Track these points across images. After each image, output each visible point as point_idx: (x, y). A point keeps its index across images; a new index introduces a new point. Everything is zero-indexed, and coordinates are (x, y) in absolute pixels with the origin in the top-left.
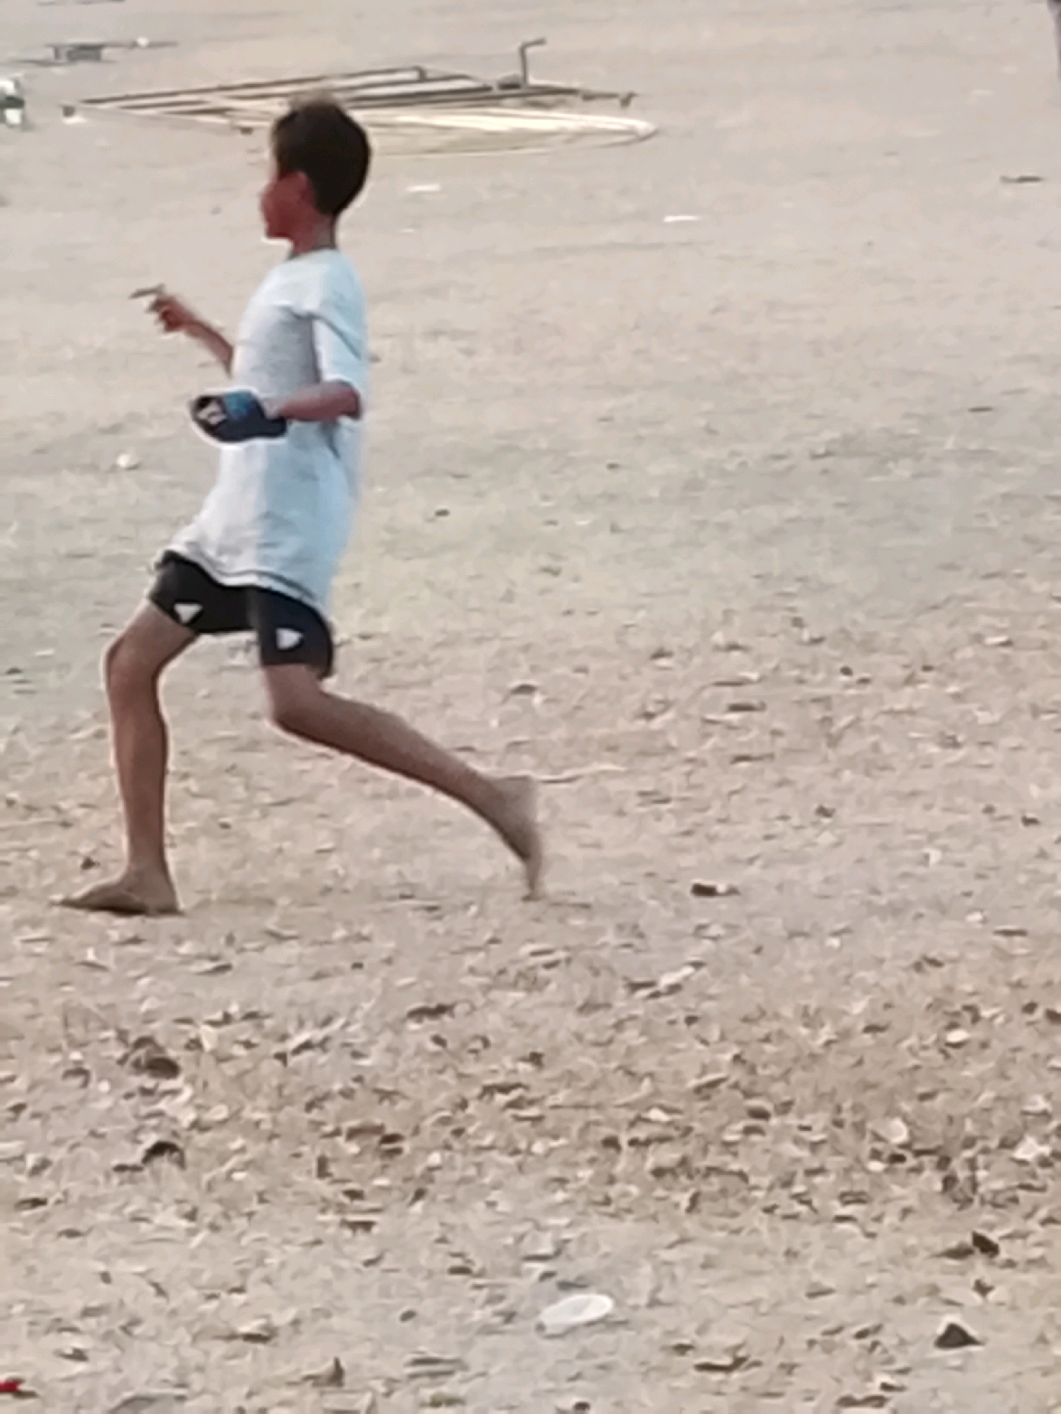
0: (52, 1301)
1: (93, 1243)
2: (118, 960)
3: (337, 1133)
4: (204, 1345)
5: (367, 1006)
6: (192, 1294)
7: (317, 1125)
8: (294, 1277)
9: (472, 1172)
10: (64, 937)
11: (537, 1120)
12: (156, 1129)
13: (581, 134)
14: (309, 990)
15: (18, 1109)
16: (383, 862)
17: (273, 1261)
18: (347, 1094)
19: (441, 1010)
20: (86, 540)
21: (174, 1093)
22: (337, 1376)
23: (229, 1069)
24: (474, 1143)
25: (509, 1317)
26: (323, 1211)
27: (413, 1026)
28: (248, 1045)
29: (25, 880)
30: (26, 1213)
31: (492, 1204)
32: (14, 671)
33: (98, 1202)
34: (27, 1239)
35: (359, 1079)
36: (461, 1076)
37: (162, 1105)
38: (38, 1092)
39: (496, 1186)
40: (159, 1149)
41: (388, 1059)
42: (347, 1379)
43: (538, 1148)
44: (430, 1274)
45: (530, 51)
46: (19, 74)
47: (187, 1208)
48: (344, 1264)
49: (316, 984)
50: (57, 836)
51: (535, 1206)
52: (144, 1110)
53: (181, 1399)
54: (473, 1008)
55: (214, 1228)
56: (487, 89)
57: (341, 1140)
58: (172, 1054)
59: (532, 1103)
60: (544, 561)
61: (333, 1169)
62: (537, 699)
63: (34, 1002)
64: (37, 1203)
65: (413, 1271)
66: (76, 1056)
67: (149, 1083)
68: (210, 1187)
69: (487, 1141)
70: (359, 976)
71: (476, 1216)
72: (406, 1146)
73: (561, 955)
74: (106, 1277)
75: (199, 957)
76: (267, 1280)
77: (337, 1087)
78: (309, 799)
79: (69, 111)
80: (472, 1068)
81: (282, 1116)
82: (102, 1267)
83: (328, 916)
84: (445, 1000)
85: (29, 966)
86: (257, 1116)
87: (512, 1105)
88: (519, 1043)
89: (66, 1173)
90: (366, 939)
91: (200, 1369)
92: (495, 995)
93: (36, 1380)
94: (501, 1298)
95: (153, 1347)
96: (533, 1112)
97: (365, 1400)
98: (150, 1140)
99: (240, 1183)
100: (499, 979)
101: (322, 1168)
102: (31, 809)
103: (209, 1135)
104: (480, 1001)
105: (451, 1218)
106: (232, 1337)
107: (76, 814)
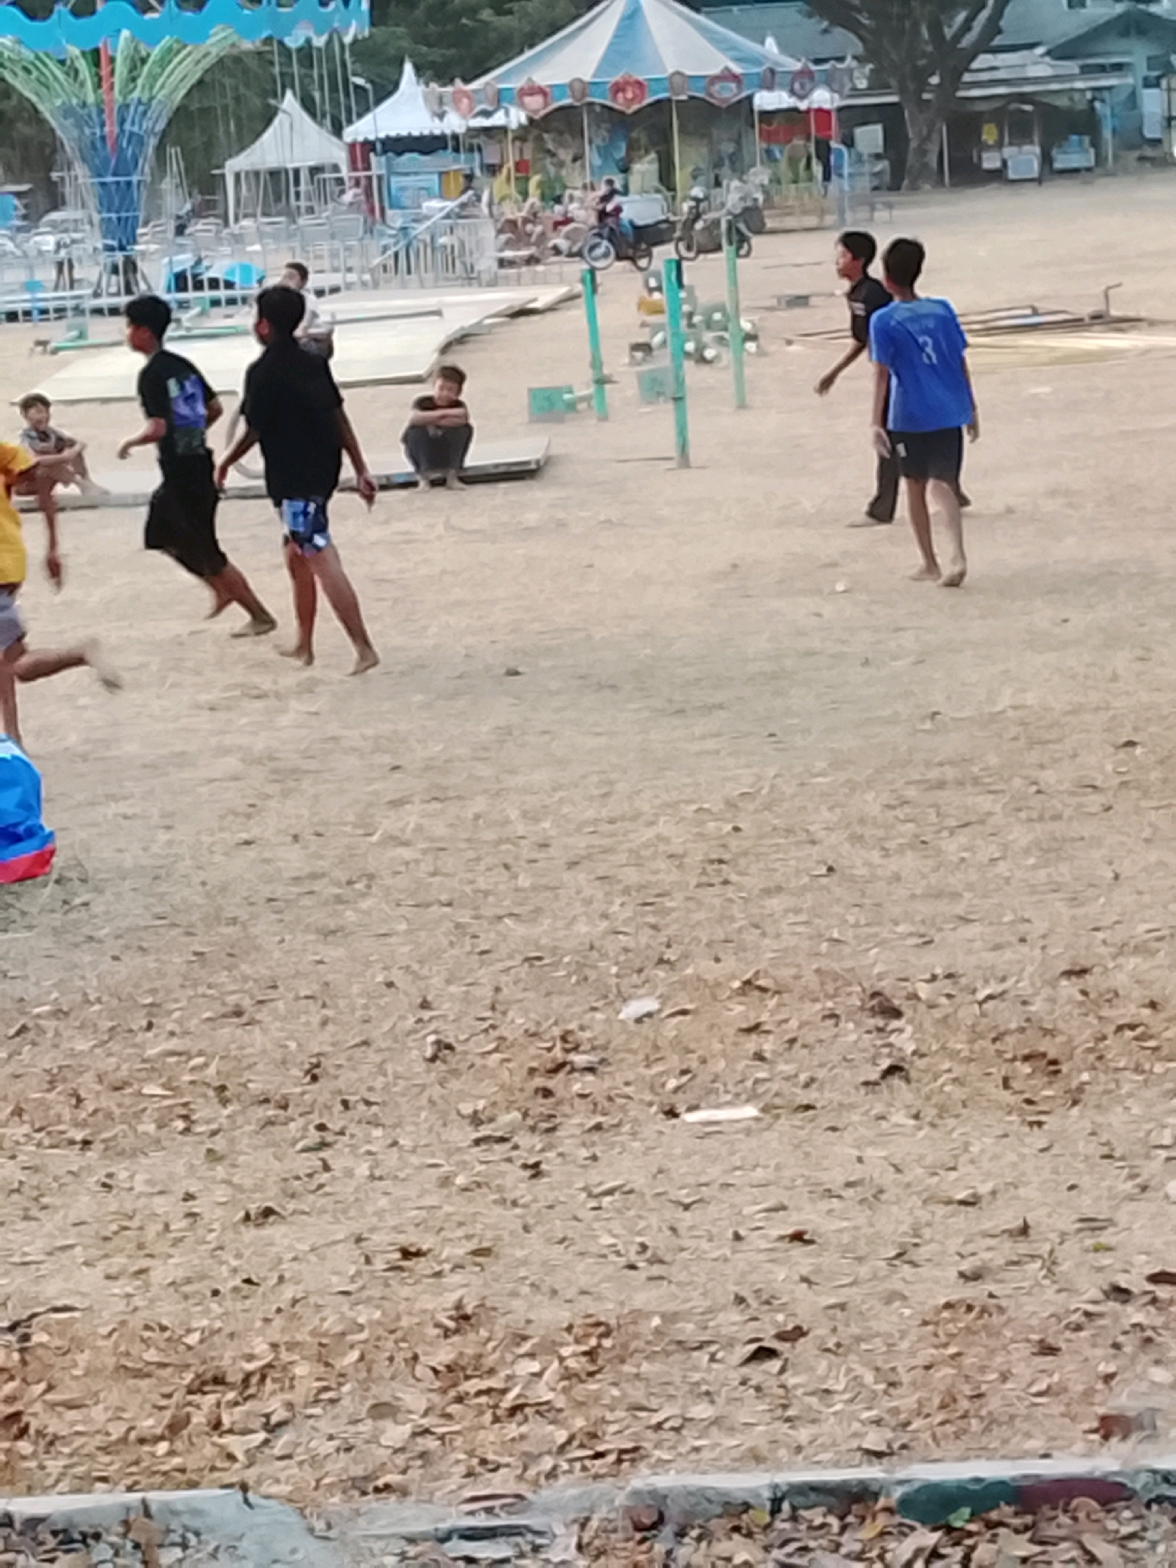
0: (824, 1177)
1: (848, 1137)
2: (856, 937)
3: (1014, 1059)
4: (931, 1207)
5: (1030, 969)
6: (920, 1171)
7: (999, 1053)
8: (991, 1160)
9: (1113, 1086)
10: (817, 921)
11: (1155, 1049)
12: (889, 1055)
13: (1147, 351)
14: (989, 957)
15: (793, 1041)
16: (1035, 867)
17: (975, 1149)
18: (1022, 1030)
19: (1083, 972)
20: (816, 644)
21: (900, 1031)
22: (1024, 1230)
23: (937, 1014)
24: (1113, 1065)
25: (1144, 1188)
26: (1009, 1113)
27: (1064, 982)
28: (949, 996)
29: (788, 881)
30: (800, 1115)
31: (1127, 1109)
32: (772, 735)
33: (852, 1106)
34: (802, 1133)
35: (1028, 1020)
36: (1100, 1018)
37: (893, 1039)
38: (805, 1030)
39: (1130, 1095)
40: (892, 1070)
41: (1047, 1006)
42: (1031, 1232)
43: (1158, 1068)
44: (1087, 1158)
45: (1111, 292)
46: (756, 318)
47: (914, 1111)
48: (1026, 1151)
49: (992, 954)
50: (809, 849)
51: (1159, 1109)
52: (879, 1043)
53: (916, 1245)
54: (1106, 969)
55: (933, 1125)
56: (1081, 320)
57: (1018, 1064)
58: (896, 1002)
59: (1151, 1037)
60: (1139, 652)
61: (1014, 1084)
62: (1138, 750)
63: (798, 966)
64: (808, 1107)
65: (1074, 1155)
66: (830, 1004)
67: (881, 1023)
68: (928, 1098)
69: (1121, 1064)
70: (1024, 949)
71: (1116, 1117)
72: (1065, 1068)
73: (1165, 932)
74: (860, 1160)
75: (911, 934)
76: (972, 1162)
77: (1013, 1026)
78: (982, 822)
79: (789, 342)
80: (1106, 1012)
81: (976, 1047)
82: (856, 1153)
83: (1000, 905)
84: (1085, 963)
85: (793, 941)
86: (959, 1046)
87: (1136, 1039)
88: (1137, 993)
89: (828, 1086)
90: (1028, 921)
91: (929, 1225)
92: (1121, 960)
93: (814, 1232)
94: (1137, 1176)
95: (895, 1209)
96: (1152, 1043)
97: (1047, 1247)
98: (885, 1064)
99: (949, 1094)
100: (1122, 950)
101: (1006, 1083)
102: (789, 831)
103: (925, 1060)
104: (1111, 965)
105: (1099, 1119)
106: (949, 1202)
107: (822, 834)
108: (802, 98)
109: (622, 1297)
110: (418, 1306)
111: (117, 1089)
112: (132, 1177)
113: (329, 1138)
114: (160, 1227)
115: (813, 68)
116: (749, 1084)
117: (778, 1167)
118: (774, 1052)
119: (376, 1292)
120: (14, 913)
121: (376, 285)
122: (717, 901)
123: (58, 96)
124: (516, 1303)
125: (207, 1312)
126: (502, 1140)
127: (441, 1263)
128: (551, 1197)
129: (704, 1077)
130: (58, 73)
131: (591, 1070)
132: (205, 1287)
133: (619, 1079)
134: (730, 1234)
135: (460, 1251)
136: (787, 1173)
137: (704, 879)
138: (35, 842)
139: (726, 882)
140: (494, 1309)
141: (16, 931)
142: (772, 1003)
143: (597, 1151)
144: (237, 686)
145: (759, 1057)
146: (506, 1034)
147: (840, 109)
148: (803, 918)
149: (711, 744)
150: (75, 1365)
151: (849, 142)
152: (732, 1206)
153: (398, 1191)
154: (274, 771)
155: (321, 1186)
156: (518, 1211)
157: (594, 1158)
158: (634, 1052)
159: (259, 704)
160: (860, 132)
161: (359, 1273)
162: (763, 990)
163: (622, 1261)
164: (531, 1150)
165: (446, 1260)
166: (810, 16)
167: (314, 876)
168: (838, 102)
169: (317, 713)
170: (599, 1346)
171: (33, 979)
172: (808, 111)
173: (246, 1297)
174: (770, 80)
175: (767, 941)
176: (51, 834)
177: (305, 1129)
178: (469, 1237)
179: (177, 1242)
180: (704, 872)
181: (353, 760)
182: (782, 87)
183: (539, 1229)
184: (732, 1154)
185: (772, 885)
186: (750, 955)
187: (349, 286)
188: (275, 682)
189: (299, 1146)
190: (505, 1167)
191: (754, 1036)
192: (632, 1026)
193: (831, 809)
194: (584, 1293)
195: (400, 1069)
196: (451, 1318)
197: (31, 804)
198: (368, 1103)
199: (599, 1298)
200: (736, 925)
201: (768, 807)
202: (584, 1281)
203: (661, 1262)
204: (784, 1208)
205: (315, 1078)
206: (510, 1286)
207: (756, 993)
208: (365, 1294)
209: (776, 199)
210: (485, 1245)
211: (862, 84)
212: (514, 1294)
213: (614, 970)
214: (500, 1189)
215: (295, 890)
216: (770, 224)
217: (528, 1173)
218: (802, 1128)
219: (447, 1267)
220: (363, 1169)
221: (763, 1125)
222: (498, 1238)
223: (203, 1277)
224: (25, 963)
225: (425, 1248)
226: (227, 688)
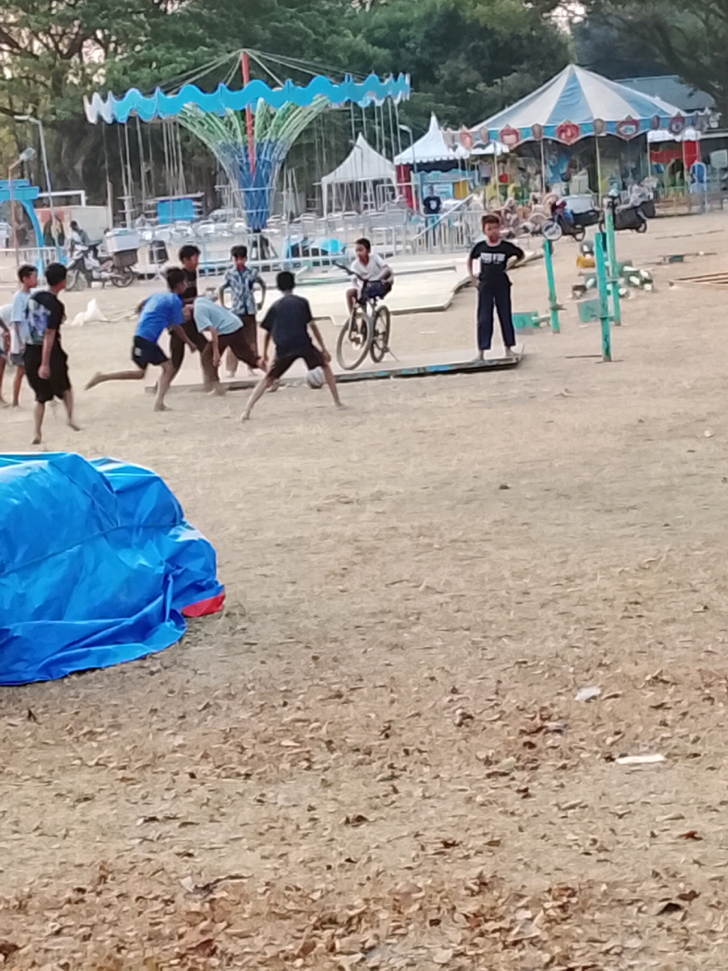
0: (707, 798)
1: (722, 773)
2: (723, 650)
10: (698, 640)
15: (685, 714)
20: (693, 469)
29: (679, 615)
30: (691, 760)
32: (667, 525)
33: (723, 755)
34: (692, 772)
38: (692, 707)
46: (650, 269)
50: (692, 596)
63: (687, 668)
64: (696, 755)
66: (707, 691)
79: (671, 284)
82: (726, 783)
85: (683, 652)
89: (707, 742)
93: (702, 833)
102: (679, 584)
107: (699, 586)
108: (676, 133)
109: (582, 872)
110: (454, 876)
111: (265, 742)
112: (276, 796)
113: (397, 773)
114: (294, 827)
115: (684, 114)
116: (658, 740)
117: (677, 792)
118: (673, 720)
119: (429, 868)
120: (200, 635)
121: (414, 252)
122: (635, 628)
123: (220, 138)
124: (515, 875)
125: (324, 879)
126: (504, 774)
127: (468, 850)
128: (536, 811)
129: (629, 736)
130: (220, 125)
131: (559, 731)
132: (323, 864)
133: (577, 737)
134: (649, 834)
135: (481, 842)
136: (683, 796)
137: (626, 614)
138: (213, 591)
139: (640, 616)
140: (502, 879)
141: (201, 645)
142: (671, 690)
143: (564, 781)
144: (334, 496)
145: (664, 724)
146: (505, 709)
147: (702, 140)
148: (689, 638)
149: (628, 531)
150: (244, 911)
151: (707, 161)
152: (649, 816)
153: (440, 805)
154: (358, 548)
155: (393, 802)
156: (516, 818)
157: (562, 786)
158: (585, 721)
159: (347, 507)
160: (714, 155)
161: (418, 856)
162: (666, 682)
163: (582, 850)
164: (522, 781)
165: (472, 848)
166: (682, 83)
167: (383, 612)
168: (700, 136)
169: (383, 513)
170: (569, 902)
171: (213, 675)
172: (681, 143)
173: (347, 871)
174: (656, 124)
175: (667, 652)
176: (223, 587)
177: (382, 767)
178: (485, 834)
179: (305, 836)
180: (626, 610)
181: (406, 542)
182: (663, 128)
183: (530, 830)
184: (649, 783)
185: (669, 617)
186: (656, 661)
187: (398, 253)
188: (357, 494)
189: (379, 777)
190: (508, 791)
191: (660, 711)
192: (584, 705)
193: (705, 570)
194: (557, 869)
195: (439, 730)
196: (475, 884)
197: (210, 568)
198: (420, 751)
199: (568, 873)
200: (647, 643)
201: (665, 569)
202: (558, 862)
203: (606, 850)
204: (682, 818)
205: (387, 736)
206: (512, 865)
207: (661, 684)
208: (421, 869)
209: (662, 197)
210: (496, 839)
211: (715, 125)
212: (514, 870)
213: (571, 670)
214: (504, 804)
215: (373, 620)
216: (658, 211)
217: (521, 795)
218: (692, 768)
219: (472, 852)
220: (418, 792)
221: (667, 766)
222: (503, 835)
223: (320, 858)
224: (209, 664)
225: (458, 841)
226: (328, 498)
